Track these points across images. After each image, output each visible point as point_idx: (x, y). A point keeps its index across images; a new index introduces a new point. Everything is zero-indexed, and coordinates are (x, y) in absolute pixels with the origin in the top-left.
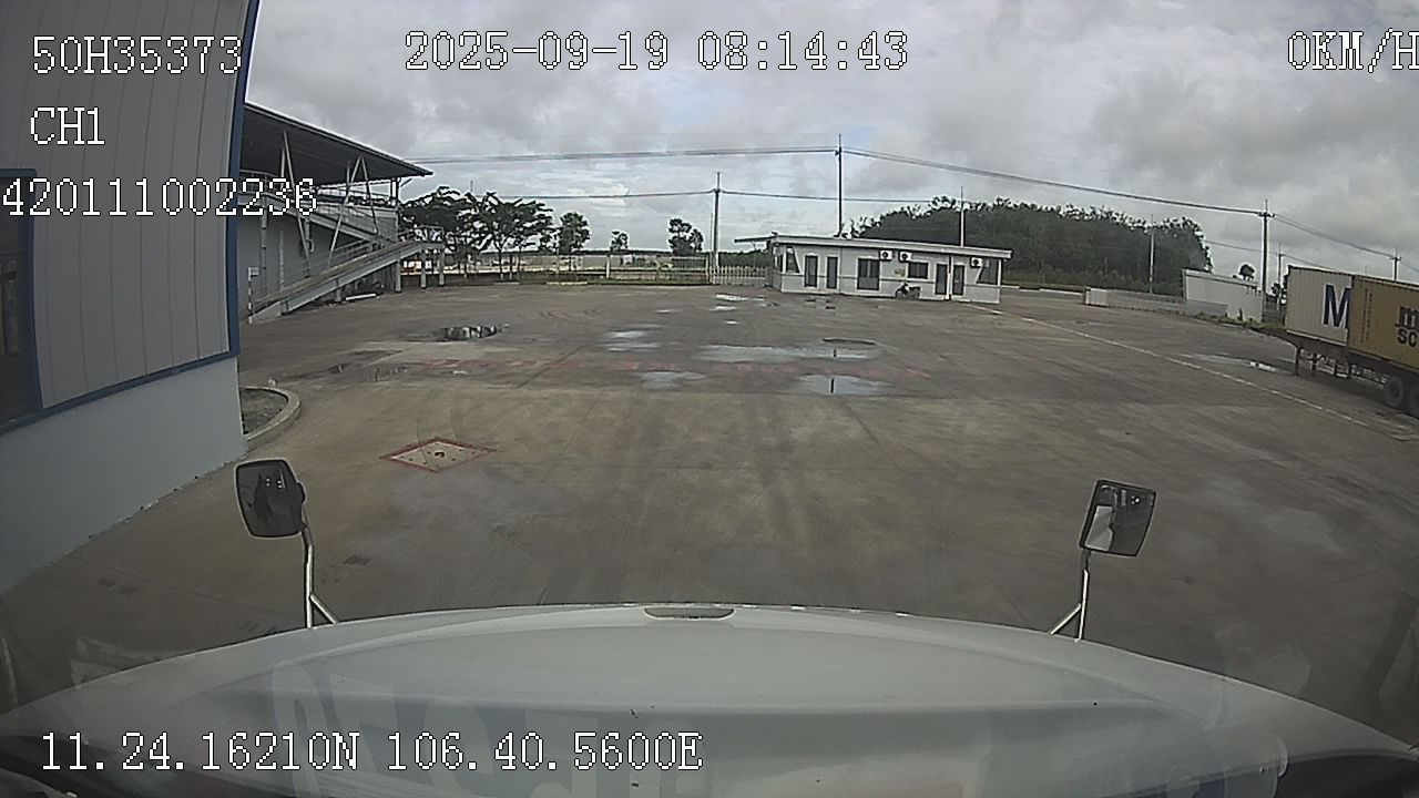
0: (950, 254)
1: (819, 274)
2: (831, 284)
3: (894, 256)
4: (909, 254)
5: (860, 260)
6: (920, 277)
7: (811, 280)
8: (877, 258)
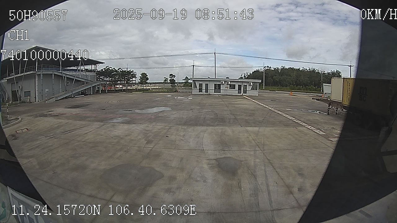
0: (242, 82)
1: (203, 89)
2: (207, 91)
3: (224, 82)
4: (229, 82)
5: (215, 84)
6: (233, 89)
7: (201, 90)
8: (220, 84)
